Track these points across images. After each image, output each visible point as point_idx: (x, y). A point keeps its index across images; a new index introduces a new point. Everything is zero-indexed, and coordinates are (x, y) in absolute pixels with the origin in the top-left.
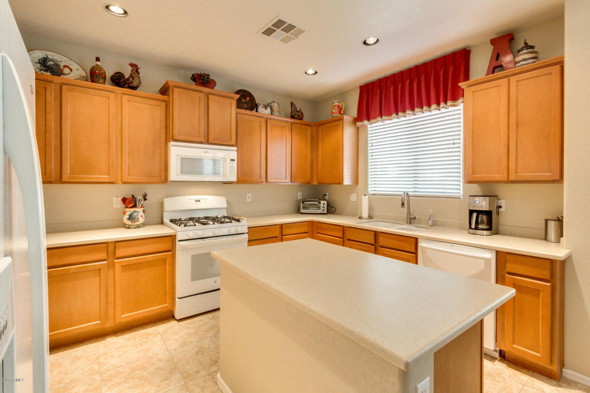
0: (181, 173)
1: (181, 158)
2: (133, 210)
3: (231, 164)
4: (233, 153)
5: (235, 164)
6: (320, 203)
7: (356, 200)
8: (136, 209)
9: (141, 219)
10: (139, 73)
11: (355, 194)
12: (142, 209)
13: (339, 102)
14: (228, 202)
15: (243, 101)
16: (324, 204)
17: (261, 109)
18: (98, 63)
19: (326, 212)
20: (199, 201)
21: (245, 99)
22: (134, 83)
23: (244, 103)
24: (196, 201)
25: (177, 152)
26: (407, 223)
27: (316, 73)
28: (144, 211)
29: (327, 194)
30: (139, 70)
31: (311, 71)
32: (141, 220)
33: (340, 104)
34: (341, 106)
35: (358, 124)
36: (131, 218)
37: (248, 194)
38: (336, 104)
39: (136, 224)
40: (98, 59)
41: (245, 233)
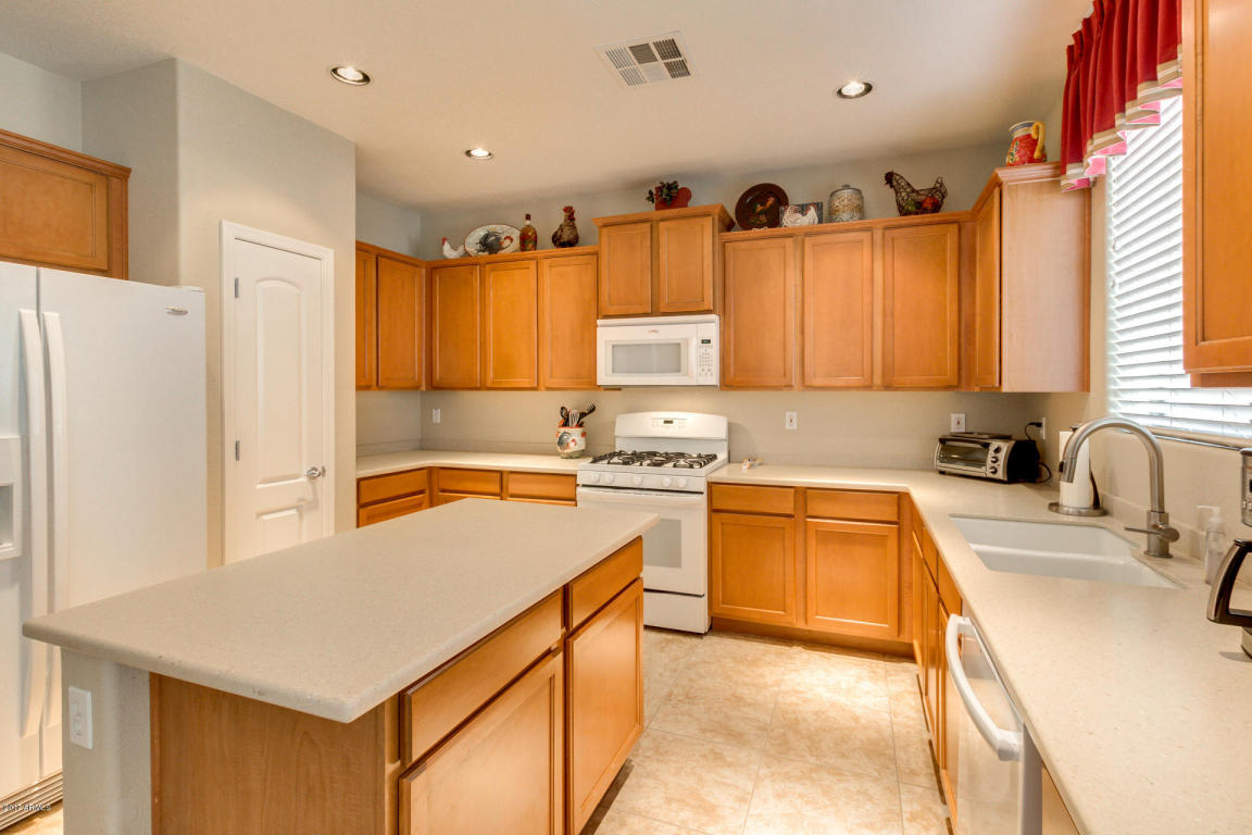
0: (613, 371)
1: (614, 346)
2: (563, 430)
3: (703, 350)
5: (714, 351)
6: (986, 446)
8: (566, 429)
9: (572, 444)
10: (574, 219)
12: (580, 430)
13: (1030, 125)
14: (731, 428)
15: (759, 208)
16: (997, 450)
17: (790, 219)
18: (528, 222)
19: (1000, 475)
20: (671, 422)
21: (763, 204)
22: (564, 236)
23: (761, 213)
24: (666, 422)
25: (610, 334)
27: (869, 88)
28: (584, 434)
29: (1044, 421)
30: (575, 216)
31: (853, 88)
32: (573, 448)
33: (1032, 131)
34: (1034, 136)
36: (561, 443)
37: (788, 414)
38: (1020, 133)
39: (566, 451)
40: (528, 217)
41: (702, 493)
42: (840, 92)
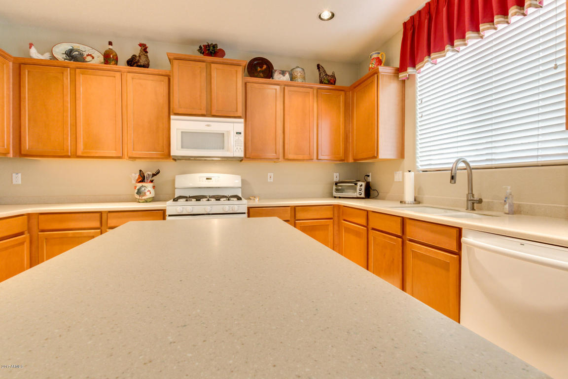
0: (182, 147)
1: (182, 132)
2: (141, 184)
3: (237, 138)
4: (239, 125)
5: (242, 138)
6: (356, 184)
7: (401, 180)
8: (144, 184)
9: (148, 193)
10: (147, 52)
11: (401, 172)
12: (151, 184)
13: (379, 53)
14: (243, 181)
15: (259, 69)
16: (361, 186)
17: (277, 77)
18: (110, 47)
19: (363, 196)
20: (210, 179)
21: (261, 67)
22: (141, 61)
23: (260, 72)
24: (207, 179)
25: (179, 125)
26: (467, 209)
27: (333, 15)
28: (154, 187)
29: (370, 174)
30: (148, 50)
31: (326, 15)
32: (149, 195)
33: (380, 56)
34: (380, 58)
35: (402, 75)
36: (139, 192)
37: (269, 174)
38: (375, 56)
39: (143, 198)
40: (110, 43)
41: (245, 213)
42: (320, 16)
